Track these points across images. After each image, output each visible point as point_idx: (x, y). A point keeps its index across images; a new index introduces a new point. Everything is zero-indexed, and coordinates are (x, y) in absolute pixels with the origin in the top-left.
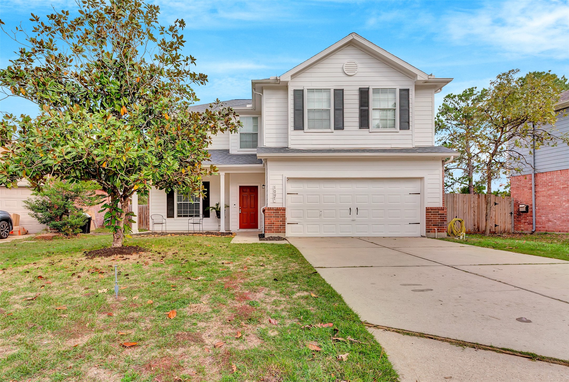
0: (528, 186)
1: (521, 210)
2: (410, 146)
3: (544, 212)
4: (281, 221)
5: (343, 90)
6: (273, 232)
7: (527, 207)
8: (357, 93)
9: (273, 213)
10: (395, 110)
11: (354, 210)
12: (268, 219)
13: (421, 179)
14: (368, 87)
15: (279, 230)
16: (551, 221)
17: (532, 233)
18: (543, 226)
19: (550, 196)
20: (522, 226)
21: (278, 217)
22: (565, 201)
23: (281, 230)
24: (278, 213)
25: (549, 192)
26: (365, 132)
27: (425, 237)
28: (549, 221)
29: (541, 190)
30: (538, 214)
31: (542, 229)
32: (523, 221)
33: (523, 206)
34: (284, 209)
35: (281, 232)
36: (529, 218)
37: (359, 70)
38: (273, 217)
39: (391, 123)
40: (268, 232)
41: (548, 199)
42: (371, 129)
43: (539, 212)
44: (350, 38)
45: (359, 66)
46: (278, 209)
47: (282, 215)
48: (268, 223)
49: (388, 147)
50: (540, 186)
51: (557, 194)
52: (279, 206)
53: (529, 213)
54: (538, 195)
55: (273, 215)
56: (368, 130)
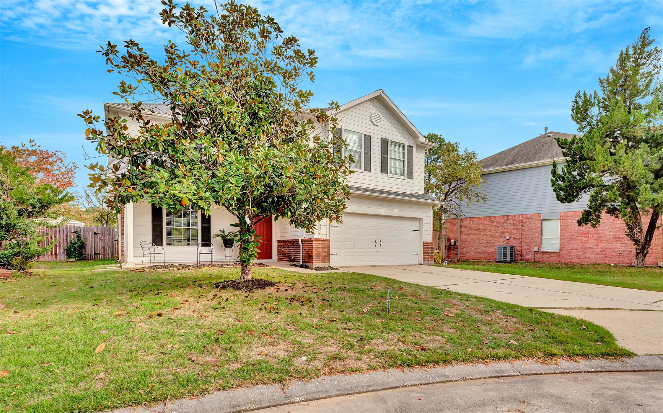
0: (456, 227)
1: (452, 244)
2: (413, 193)
3: (465, 246)
4: (326, 252)
5: (371, 137)
6: (320, 262)
7: (455, 242)
8: (380, 141)
9: (320, 244)
10: (403, 161)
11: (378, 242)
12: (316, 250)
13: (420, 219)
14: (387, 138)
15: (324, 260)
16: (469, 252)
17: (458, 261)
18: (464, 255)
19: (468, 235)
20: (451, 255)
21: (324, 248)
22: (477, 239)
23: (326, 260)
24: (324, 244)
25: (468, 232)
26: (384, 176)
27: (422, 265)
28: (468, 252)
29: (463, 230)
30: (461, 247)
31: (463, 258)
32: (452, 252)
33: (453, 241)
34: (329, 241)
35: (326, 262)
36: (456, 250)
37: (382, 122)
38: (320, 248)
39: (401, 171)
40: (316, 263)
41: (468, 237)
42: (389, 175)
43: (462, 246)
44: (378, 94)
45: (383, 118)
46: (323, 240)
47: (327, 246)
48: (316, 254)
49: (399, 191)
50: (463, 227)
51: (472, 234)
52: (324, 237)
53: (456, 246)
54: (462, 233)
55: (319, 246)
56: (387, 175)
